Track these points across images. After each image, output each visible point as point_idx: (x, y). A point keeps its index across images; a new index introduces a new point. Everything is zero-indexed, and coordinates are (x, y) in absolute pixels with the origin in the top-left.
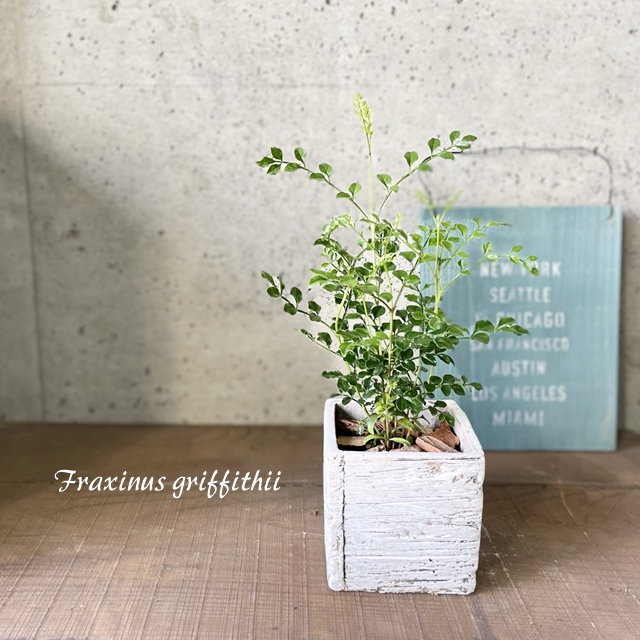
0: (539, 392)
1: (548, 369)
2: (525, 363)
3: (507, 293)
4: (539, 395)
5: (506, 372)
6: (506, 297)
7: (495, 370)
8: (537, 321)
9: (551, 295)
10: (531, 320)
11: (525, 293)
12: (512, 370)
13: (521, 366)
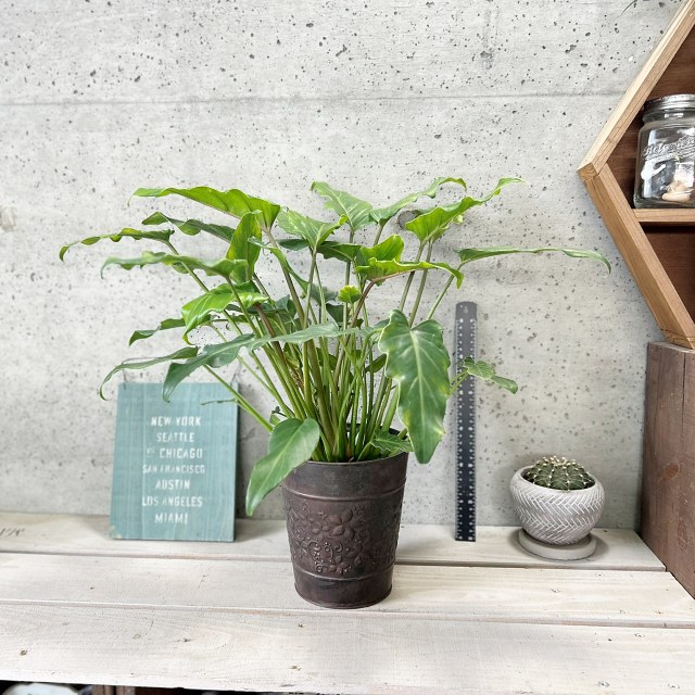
0: (185, 500)
1: (191, 486)
2: (177, 481)
3: (167, 436)
4: (185, 503)
5: (165, 487)
6: (167, 439)
7: (158, 485)
8: (185, 454)
9: (195, 438)
10: (181, 453)
11: (179, 436)
12: (169, 486)
13: (174, 483)
